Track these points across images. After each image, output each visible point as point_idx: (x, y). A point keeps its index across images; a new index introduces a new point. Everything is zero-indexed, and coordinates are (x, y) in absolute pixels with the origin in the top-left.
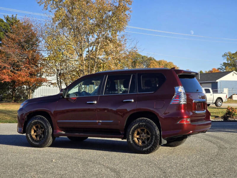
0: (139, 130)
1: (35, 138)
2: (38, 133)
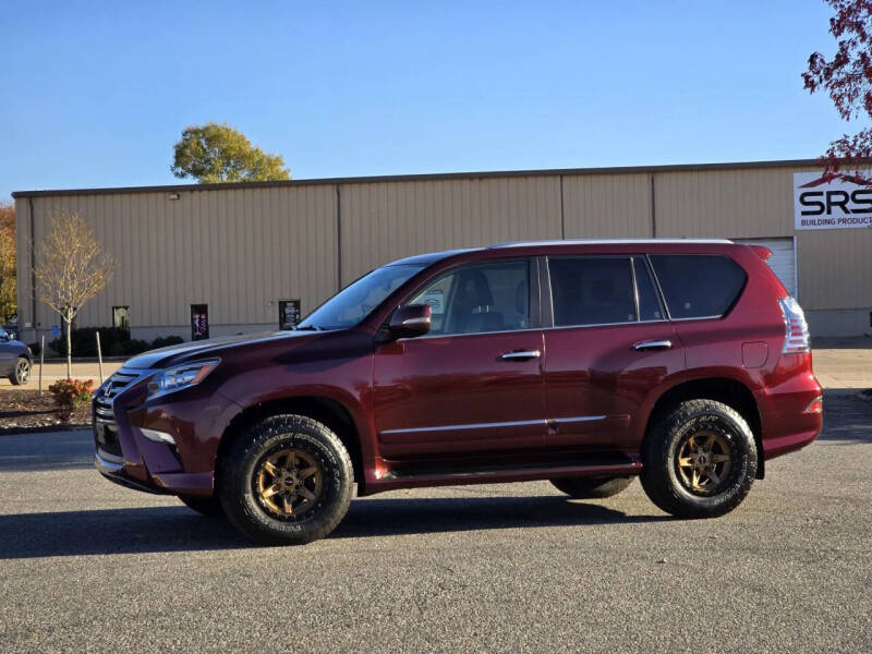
1: (274, 507)
2: (284, 487)
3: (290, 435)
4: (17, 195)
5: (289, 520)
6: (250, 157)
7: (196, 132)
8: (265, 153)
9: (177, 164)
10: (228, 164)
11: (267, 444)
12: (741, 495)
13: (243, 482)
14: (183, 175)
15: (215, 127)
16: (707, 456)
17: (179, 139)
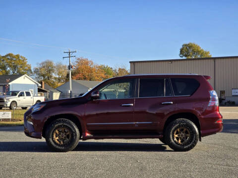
0: (178, 130)
1: (58, 142)
2: (61, 137)
3: (62, 124)
4: (130, 62)
5: (62, 146)
6: (200, 52)
7: (186, 45)
8: (205, 50)
9: (180, 54)
10: (194, 54)
11: (56, 126)
12: (193, 146)
13: (50, 135)
14: (182, 57)
15: (191, 44)
16: (183, 134)
17: (181, 47)
